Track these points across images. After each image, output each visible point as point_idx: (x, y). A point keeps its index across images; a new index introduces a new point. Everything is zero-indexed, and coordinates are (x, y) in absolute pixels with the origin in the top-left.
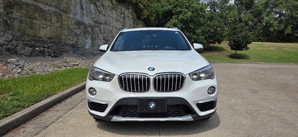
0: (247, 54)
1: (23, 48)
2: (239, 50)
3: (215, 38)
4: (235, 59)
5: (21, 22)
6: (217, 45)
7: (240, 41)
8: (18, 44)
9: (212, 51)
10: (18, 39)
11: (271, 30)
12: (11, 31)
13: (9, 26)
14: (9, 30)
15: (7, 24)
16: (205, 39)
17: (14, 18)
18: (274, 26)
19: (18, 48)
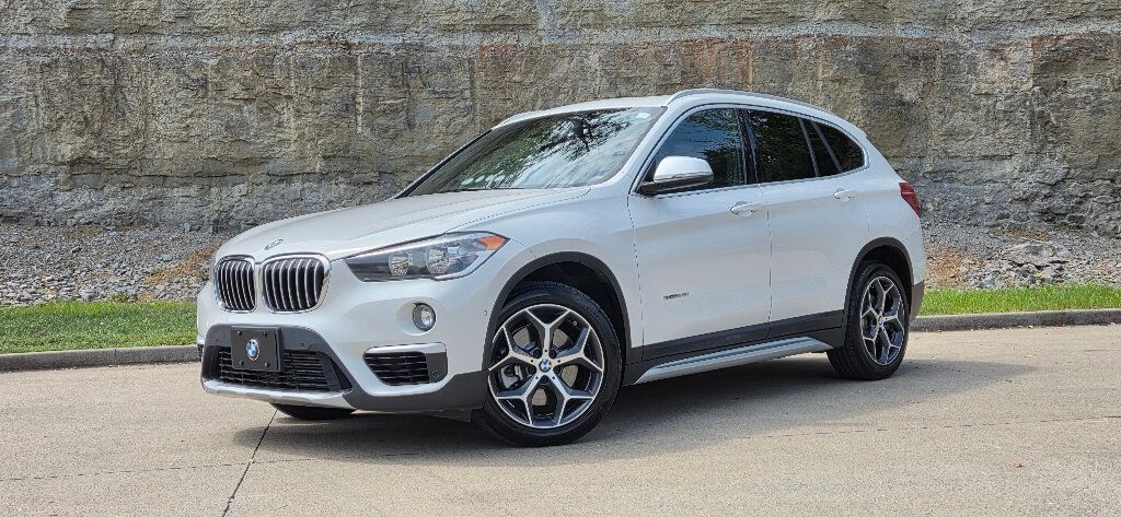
1: (1108, 205)
5: (1098, 111)
8: (1091, 193)
10: (1089, 174)
12: (1063, 148)
13: (1055, 130)
14: (1056, 144)
15: (1048, 127)
17: (1072, 103)
19: (1088, 205)
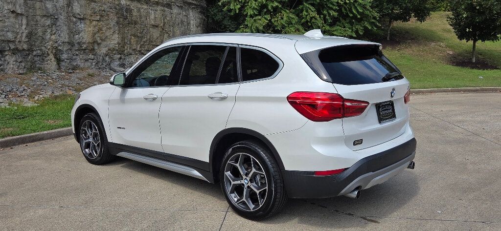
2: (483, 40)
4: (473, 68)
6: (413, 23)
7: (491, 10)
9: (398, 43)
16: (377, 6)
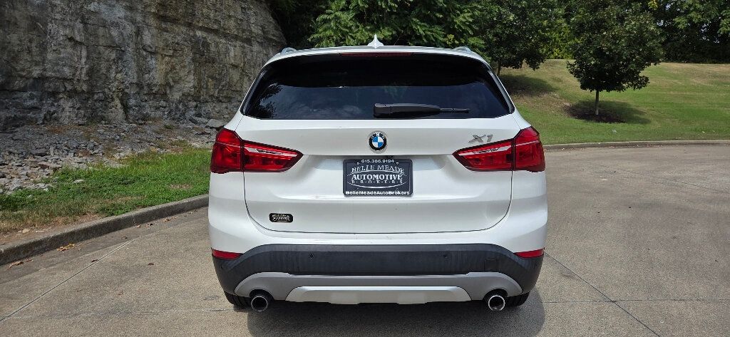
0: (630, 102)
2: (609, 90)
3: (519, 47)
11: (679, 23)
18: (687, 12)
